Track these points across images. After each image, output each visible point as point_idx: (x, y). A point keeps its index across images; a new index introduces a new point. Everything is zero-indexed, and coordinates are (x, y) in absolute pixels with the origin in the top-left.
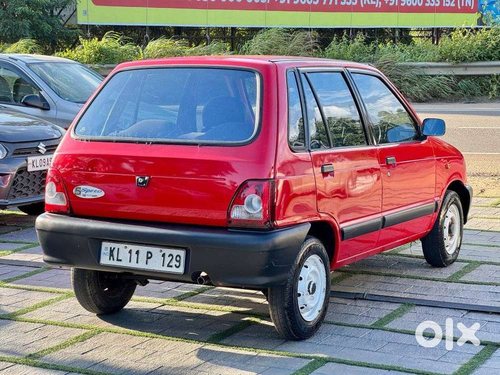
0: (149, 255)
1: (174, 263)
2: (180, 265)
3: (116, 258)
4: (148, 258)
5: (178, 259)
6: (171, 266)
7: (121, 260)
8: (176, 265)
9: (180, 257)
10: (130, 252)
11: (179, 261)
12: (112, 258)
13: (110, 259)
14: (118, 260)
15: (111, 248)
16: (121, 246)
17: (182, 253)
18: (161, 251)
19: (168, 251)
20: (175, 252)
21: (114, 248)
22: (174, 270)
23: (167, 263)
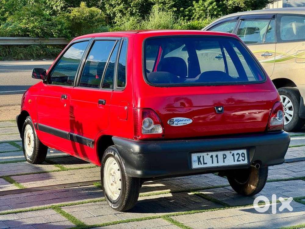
0: (225, 156)
1: (241, 158)
2: (245, 159)
3: (202, 163)
4: (224, 158)
5: (243, 155)
6: (240, 161)
7: (206, 163)
8: (242, 160)
9: (244, 154)
10: (212, 157)
11: (244, 157)
12: (200, 163)
13: (199, 164)
14: (204, 164)
15: (198, 157)
16: (204, 154)
17: (245, 151)
18: (231, 153)
19: (235, 152)
20: (240, 152)
21: (200, 156)
22: (242, 163)
23: (236, 159)
